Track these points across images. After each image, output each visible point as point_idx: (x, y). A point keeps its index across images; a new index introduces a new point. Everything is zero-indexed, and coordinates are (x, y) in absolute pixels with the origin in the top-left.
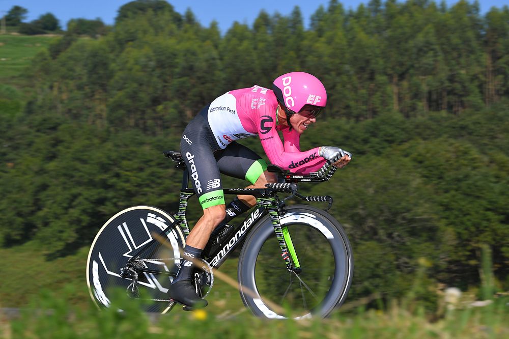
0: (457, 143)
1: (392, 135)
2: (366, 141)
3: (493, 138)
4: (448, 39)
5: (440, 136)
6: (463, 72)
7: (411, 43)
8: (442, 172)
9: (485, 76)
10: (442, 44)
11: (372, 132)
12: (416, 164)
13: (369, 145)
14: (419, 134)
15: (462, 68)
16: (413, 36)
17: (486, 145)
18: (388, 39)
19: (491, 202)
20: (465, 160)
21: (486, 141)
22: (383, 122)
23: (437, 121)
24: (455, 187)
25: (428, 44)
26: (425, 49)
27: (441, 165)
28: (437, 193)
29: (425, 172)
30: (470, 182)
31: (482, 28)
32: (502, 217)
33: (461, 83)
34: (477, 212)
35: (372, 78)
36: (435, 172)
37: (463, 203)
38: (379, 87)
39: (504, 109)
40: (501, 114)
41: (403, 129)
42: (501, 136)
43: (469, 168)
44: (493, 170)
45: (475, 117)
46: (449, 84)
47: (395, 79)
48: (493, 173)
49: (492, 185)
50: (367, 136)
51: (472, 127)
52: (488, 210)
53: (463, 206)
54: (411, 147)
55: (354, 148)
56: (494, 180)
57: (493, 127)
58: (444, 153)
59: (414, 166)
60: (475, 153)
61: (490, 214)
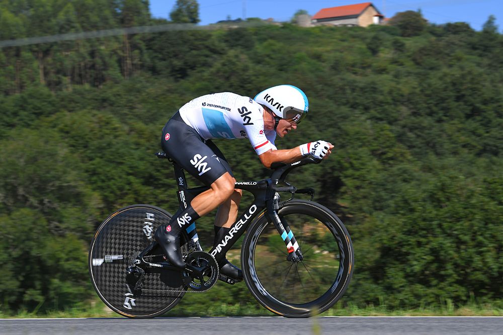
0: (100, 114)
1: (40, 108)
2: (15, 114)
3: (132, 108)
4: (88, 18)
5: (84, 107)
6: (103, 48)
7: (54, 21)
8: (87, 142)
9: (123, 51)
10: (83, 22)
11: (21, 106)
12: (63, 134)
13: (18, 118)
14: (65, 107)
15: (102, 44)
16: (55, 15)
17: (126, 114)
18: (31, 17)
19: (131, 167)
20: (107, 129)
21: (126, 111)
22: (31, 96)
23: (80, 94)
24: (99, 155)
25: (69, 22)
26: (67, 27)
27: (86, 135)
28: (83, 162)
29: (72, 142)
30: (113, 150)
31: (117, 7)
32: (142, 180)
33: (102, 58)
34: (120, 177)
35: (18, 55)
36: (81, 142)
37: (108, 169)
38: (26, 63)
39: (141, 82)
40: (139, 85)
41: (50, 102)
42: (139, 106)
43: (111, 137)
44: (133, 138)
45: (115, 90)
46: (91, 60)
47: (41, 55)
48: (134, 140)
49: (133, 151)
50: (16, 109)
51: (113, 99)
52: (129, 174)
53: (108, 172)
54: (57, 119)
55: (4, 121)
56: (133, 147)
57: (132, 98)
58: (88, 123)
59: (62, 136)
60: (116, 123)
61: (132, 178)
